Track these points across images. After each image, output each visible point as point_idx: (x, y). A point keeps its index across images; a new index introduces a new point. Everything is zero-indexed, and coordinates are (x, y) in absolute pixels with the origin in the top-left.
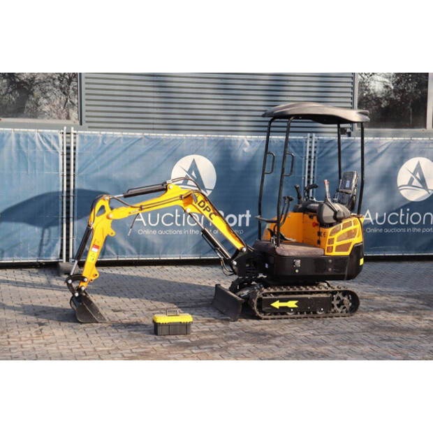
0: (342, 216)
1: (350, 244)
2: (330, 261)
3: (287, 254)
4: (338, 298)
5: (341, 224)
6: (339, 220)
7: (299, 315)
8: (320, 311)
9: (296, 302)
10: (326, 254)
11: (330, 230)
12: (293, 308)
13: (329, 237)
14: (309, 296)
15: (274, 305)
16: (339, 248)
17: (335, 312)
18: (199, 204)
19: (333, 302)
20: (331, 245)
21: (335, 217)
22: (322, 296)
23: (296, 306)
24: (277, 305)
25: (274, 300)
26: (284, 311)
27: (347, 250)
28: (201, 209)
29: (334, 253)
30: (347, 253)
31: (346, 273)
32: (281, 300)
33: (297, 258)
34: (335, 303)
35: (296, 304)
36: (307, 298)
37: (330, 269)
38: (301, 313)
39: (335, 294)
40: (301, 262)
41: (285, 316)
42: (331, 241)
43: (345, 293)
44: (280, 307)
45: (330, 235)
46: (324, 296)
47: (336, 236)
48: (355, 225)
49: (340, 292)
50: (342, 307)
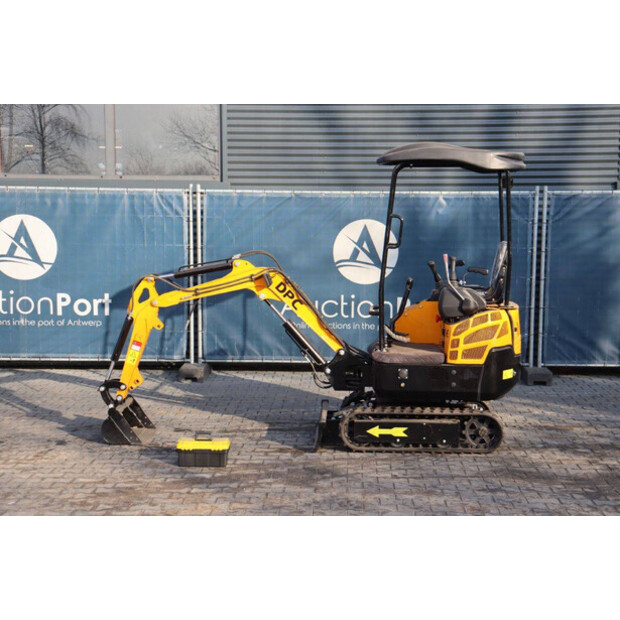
0: (472, 306)
1: (484, 348)
2: (454, 372)
3: (387, 361)
4: (472, 427)
5: (471, 320)
6: (468, 313)
7: (411, 448)
8: (442, 443)
9: (405, 429)
10: (449, 361)
11: (453, 327)
12: (401, 438)
13: (452, 338)
14: (425, 422)
15: (371, 431)
16: (467, 354)
17: (466, 446)
18: (277, 288)
19: (464, 432)
20: (455, 349)
21: (460, 309)
22: (445, 421)
23: (405, 435)
24: (376, 432)
25: (372, 425)
26: (387, 441)
27: (480, 357)
28: (281, 295)
29: (460, 361)
30: (481, 361)
31: (479, 391)
32: (383, 426)
33: (403, 366)
34: (467, 432)
35: (405, 432)
36: (421, 424)
37: (454, 384)
38: (414, 445)
39: (467, 420)
40: (409, 372)
41: (389, 449)
42: (456, 343)
43: (483, 419)
44: (380, 435)
45: (455, 334)
46: (450, 422)
47: (462, 337)
48: (492, 320)
49: (475, 417)
50: (478, 439)
